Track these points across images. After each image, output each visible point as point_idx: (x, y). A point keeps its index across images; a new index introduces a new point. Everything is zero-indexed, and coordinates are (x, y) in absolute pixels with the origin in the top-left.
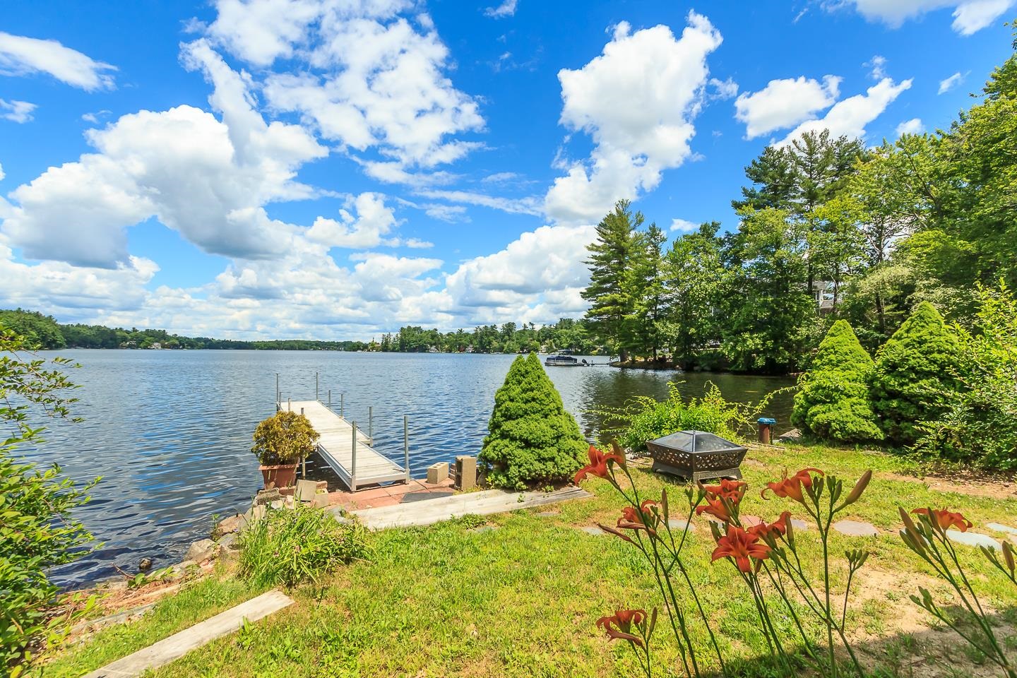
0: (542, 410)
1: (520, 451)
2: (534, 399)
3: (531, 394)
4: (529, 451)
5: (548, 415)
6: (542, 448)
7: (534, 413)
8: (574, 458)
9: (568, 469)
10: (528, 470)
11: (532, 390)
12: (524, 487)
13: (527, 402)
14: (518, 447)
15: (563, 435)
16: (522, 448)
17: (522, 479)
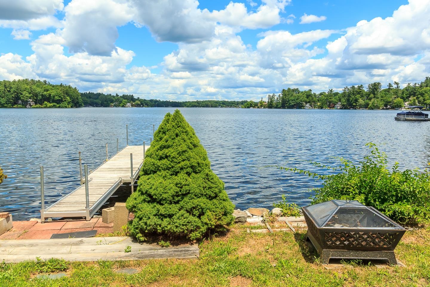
0: (173, 167)
1: (145, 205)
2: (167, 157)
3: (166, 151)
4: (152, 206)
5: (178, 172)
6: (162, 204)
7: (164, 170)
8: (199, 217)
9: (184, 227)
10: (146, 224)
11: (169, 147)
12: (142, 239)
13: (161, 158)
14: (144, 200)
15: (189, 193)
16: (149, 202)
17: (142, 231)
